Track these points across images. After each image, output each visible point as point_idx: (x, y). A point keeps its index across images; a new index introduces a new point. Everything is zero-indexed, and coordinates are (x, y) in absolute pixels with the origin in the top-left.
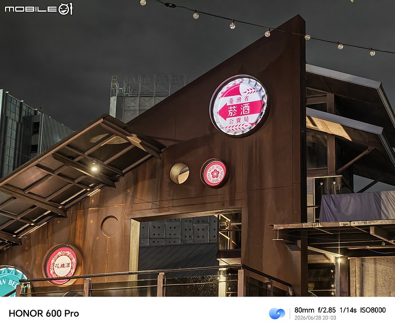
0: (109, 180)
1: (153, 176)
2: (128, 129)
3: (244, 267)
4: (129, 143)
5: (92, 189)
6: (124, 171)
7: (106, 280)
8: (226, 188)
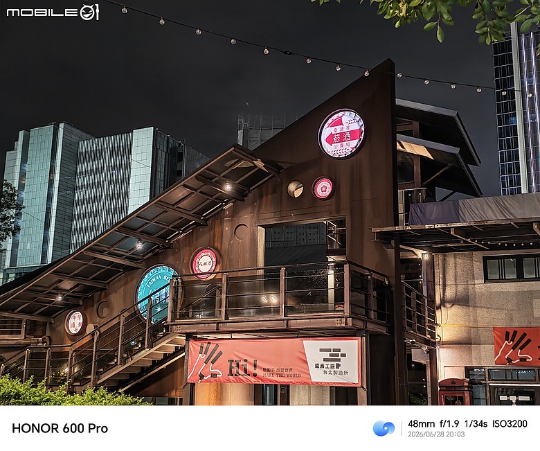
0: (240, 196)
1: (274, 191)
2: (254, 155)
3: (349, 262)
4: (255, 166)
5: (227, 203)
6: (251, 189)
7: (239, 274)
8: (333, 200)
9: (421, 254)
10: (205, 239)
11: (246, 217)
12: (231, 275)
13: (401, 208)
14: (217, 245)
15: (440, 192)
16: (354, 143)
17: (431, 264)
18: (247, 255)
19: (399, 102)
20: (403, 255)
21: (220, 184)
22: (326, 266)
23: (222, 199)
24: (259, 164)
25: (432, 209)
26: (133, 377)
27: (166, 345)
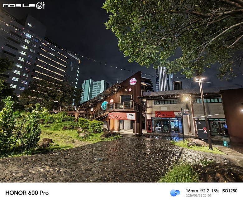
1: (123, 90)
3: (134, 101)
6: (119, 90)
8: (131, 92)
9: (145, 100)
10: (112, 97)
11: (118, 94)
13: (142, 93)
14: (114, 98)
15: (148, 91)
16: (135, 83)
17: (146, 102)
18: (118, 100)
19: (141, 77)
20: (142, 100)
21: (114, 89)
22: (130, 102)
23: (115, 91)
24: (120, 86)
25: (146, 93)
26: (101, 118)
27: (106, 113)
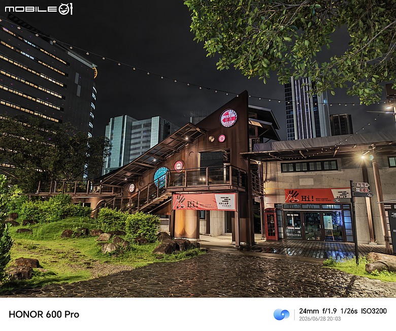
0: (191, 141)
2: (196, 126)
3: (231, 165)
4: (197, 130)
5: (186, 144)
6: (195, 139)
7: (191, 170)
8: (225, 143)
9: (258, 163)
10: (178, 157)
11: (193, 149)
12: (188, 170)
13: (250, 146)
14: (183, 159)
15: (265, 139)
16: (233, 122)
17: (262, 166)
18: (194, 163)
19: (249, 106)
20: (251, 163)
21: (184, 137)
22: (223, 167)
23: (185, 142)
24: (198, 129)
25: (262, 146)
26: (153, 207)
27: (165, 196)
